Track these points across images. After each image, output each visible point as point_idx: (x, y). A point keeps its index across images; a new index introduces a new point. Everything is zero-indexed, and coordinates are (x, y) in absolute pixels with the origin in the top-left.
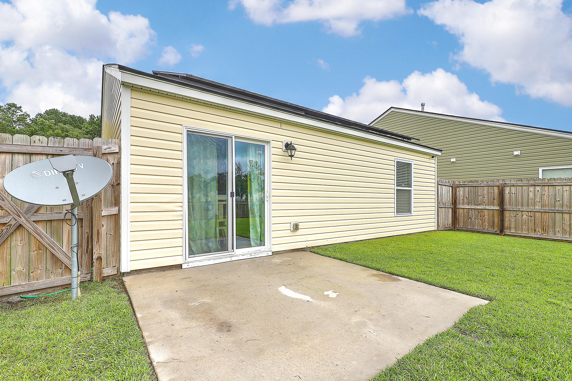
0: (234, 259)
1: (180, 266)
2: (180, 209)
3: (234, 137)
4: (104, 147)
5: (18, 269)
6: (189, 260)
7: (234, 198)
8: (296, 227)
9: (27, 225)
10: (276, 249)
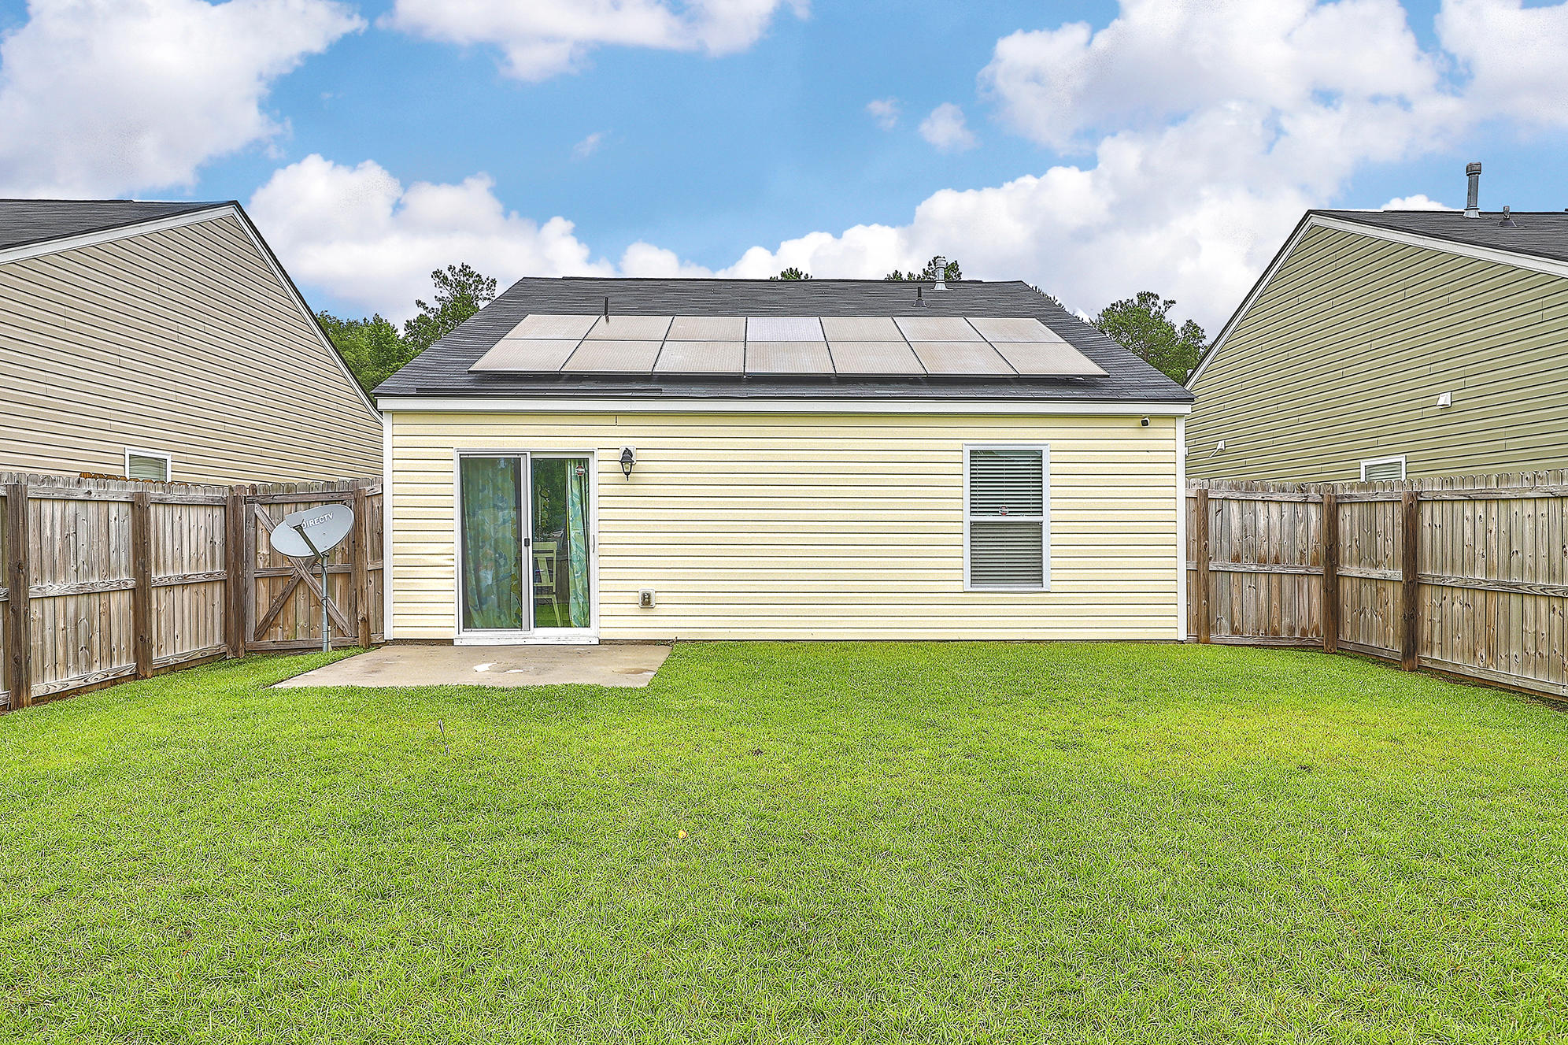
0: (529, 642)
1: (450, 642)
2: (451, 563)
3: (528, 454)
4: (368, 488)
5: (301, 623)
6: (463, 634)
7: (530, 547)
8: (646, 601)
9: (306, 579)
10: (607, 635)
